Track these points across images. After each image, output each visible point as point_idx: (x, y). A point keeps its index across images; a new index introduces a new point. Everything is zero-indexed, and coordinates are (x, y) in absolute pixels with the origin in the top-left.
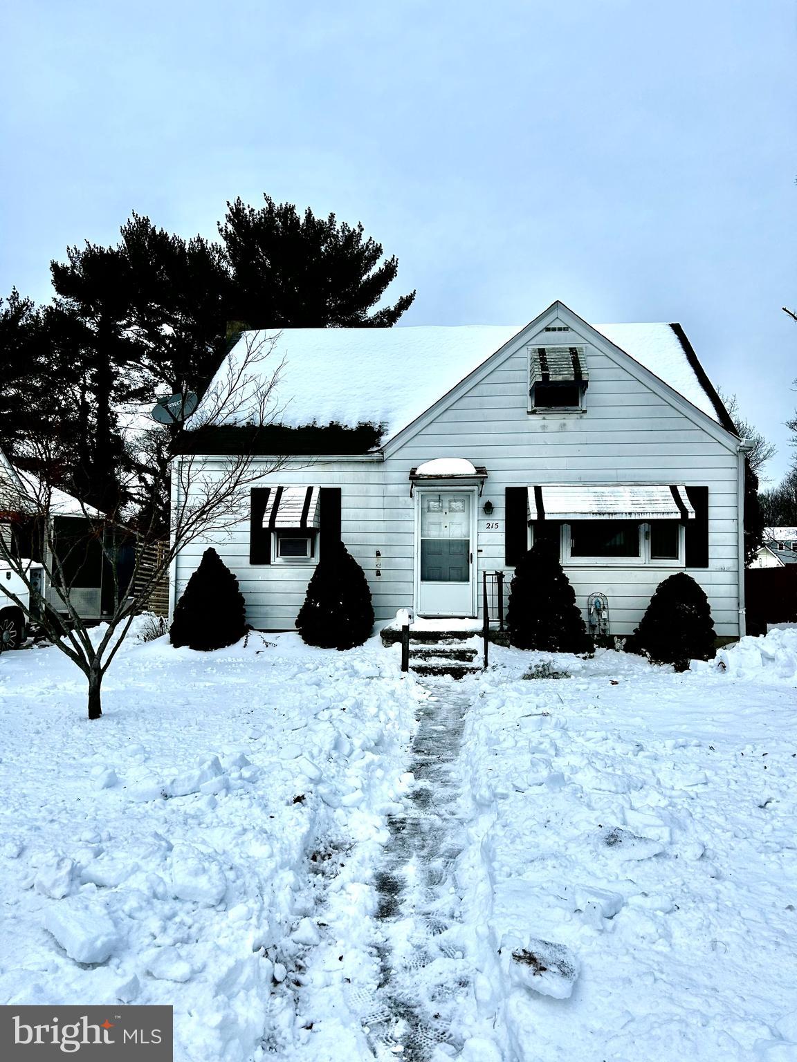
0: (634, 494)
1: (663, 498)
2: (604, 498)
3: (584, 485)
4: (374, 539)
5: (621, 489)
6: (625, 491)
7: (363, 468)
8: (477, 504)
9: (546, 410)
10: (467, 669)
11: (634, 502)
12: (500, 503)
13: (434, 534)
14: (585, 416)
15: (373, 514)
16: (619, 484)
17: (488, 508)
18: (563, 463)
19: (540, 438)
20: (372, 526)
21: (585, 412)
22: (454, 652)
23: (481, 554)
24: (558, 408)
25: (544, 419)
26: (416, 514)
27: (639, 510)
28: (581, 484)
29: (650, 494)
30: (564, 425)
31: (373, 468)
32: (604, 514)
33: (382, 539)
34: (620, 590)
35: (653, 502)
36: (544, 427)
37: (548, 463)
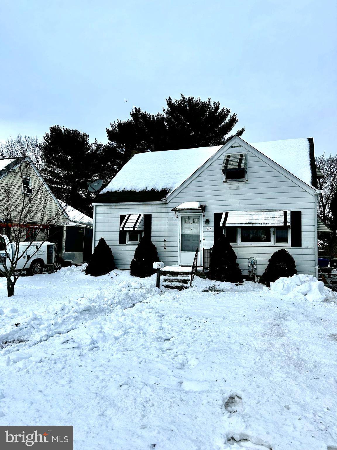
0: (267, 215)
1: (279, 217)
2: (253, 217)
3: (247, 212)
4: (163, 234)
5: (262, 213)
6: (263, 214)
7: (160, 206)
8: (202, 220)
9: (231, 181)
10: (184, 287)
11: (266, 219)
12: (212, 219)
13: (187, 232)
14: (247, 182)
15: (163, 224)
16: (262, 211)
17: (207, 222)
18: (238, 202)
19: (228, 192)
20: (163, 229)
21: (247, 181)
22: (182, 280)
23: (204, 241)
24: (236, 180)
25: (230, 184)
26: (179, 224)
27: (266, 222)
28: (245, 211)
29: (274, 215)
30: (239, 186)
31: (164, 206)
32: (250, 224)
33: (167, 234)
34: (262, 256)
35: (274, 218)
36: (230, 188)
37: (231, 202)
